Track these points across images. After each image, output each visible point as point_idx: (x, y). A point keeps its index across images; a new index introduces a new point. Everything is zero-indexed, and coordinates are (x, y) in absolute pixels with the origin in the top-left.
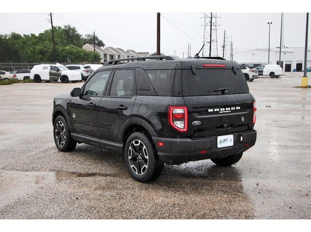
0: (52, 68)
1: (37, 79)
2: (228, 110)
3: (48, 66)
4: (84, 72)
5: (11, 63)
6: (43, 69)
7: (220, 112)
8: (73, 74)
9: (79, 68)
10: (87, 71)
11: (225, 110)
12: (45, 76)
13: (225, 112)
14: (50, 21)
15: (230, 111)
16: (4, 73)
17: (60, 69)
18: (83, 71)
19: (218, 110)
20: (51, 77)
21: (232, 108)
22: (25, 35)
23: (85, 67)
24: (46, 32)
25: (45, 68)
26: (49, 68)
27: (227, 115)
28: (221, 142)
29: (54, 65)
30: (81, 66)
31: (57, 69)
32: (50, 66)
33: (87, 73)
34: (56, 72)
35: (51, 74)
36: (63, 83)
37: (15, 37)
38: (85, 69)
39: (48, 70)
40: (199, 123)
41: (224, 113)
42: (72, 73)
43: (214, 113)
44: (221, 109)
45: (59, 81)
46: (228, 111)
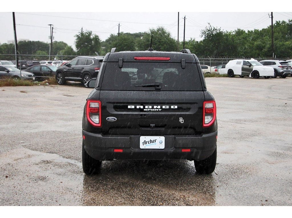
0: (245, 63)
1: (231, 74)
2: (157, 108)
3: (242, 61)
4: (280, 67)
5: (210, 58)
6: (237, 64)
7: (145, 110)
8: (265, 69)
9: (274, 63)
10: (283, 67)
11: (153, 108)
12: (238, 71)
13: (152, 110)
14: (271, 16)
15: (160, 110)
16: (207, 68)
17: (252, 64)
18: (278, 66)
19: (142, 107)
20: (243, 72)
21: (164, 107)
22: (249, 31)
23: (281, 63)
24: (269, 27)
25: (238, 63)
26: (242, 64)
27: (155, 113)
28: (145, 142)
29: (246, 60)
30: (278, 62)
31: (249, 65)
32: (244, 61)
33: (282, 69)
34: (248, 67)
35: (243, 69)
36: (254, 78)
37: (240, 33)
38: (280, 65)
39: (241, 66)
40: (115, 119)
41: (150, 111)
42: (263, 69)
43: (135, 109)
44: (146, 107)
45: (250, 76)
46: (157, 110)
